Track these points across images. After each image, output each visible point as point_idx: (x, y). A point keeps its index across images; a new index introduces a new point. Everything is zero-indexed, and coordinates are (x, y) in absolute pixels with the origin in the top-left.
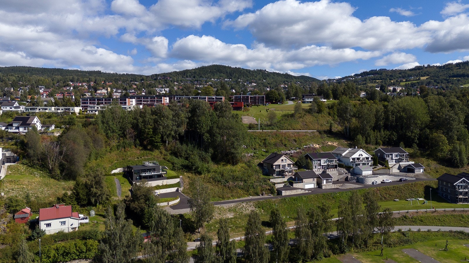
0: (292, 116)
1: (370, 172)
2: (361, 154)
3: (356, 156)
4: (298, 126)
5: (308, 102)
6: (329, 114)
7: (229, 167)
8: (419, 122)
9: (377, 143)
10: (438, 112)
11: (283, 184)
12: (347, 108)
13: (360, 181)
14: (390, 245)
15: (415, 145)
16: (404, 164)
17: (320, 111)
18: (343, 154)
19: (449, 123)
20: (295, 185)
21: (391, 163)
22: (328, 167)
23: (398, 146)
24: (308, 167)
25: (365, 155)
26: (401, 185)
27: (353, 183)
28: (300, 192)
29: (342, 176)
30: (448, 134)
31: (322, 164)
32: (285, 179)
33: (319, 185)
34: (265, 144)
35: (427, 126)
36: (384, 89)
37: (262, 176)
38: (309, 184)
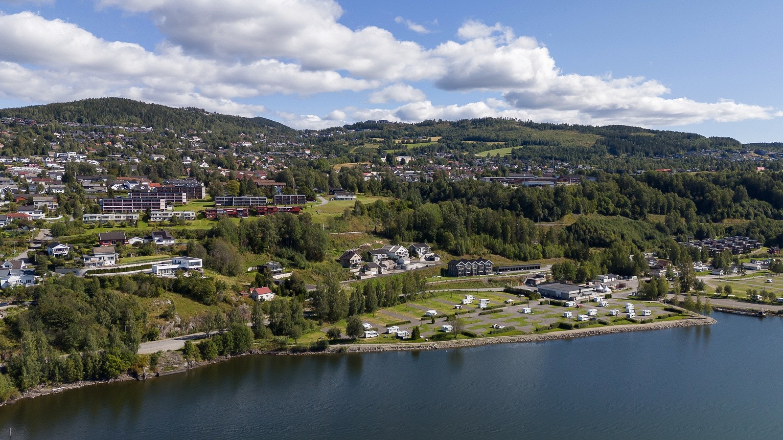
0: (342, 218)
1: (409, 262)
2: (402, 250)
3: (398, 251)
4: (350, 228)
5: (339, 199)
6: (369, 215)
7: (318, 263)
8: (436, 224)
9: (410, 241)
10: (449, 216)
11: (359, 273)
12: (388, 214)
13: (403, 268)
14: (426, 298)
15: (434, 241)
16: (428, 255)
17: (362, 214)
18: (390, 251)
19: (455, 225)
20: (366, 273)
21: (420, 255)
22: (382, 260)
23: (424, 242)
24: (371, 260)
25: (404, 250)
26: (428, 269)
27: (399, 269)
28: (370, 277)
29: (391, 266)
30: (454, 232)
31: (378, 258)
32: (358, 270)
33: (380, 272)
34: (333, 244)
35: (442, 227)
36: (392, 160)
37: (343, 269)
38: (373, 272)
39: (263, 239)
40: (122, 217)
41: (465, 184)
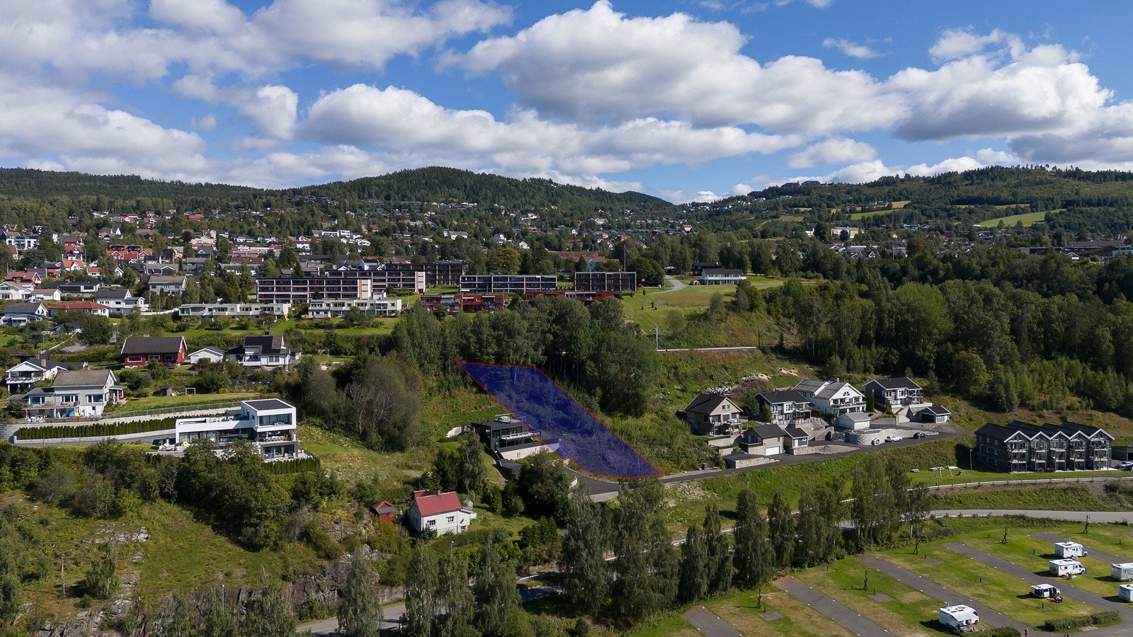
0: (705, 317)
1: (866, 424)
2: (847, 392)
3: (838, 395)
4: (722, 338)
5: (711, 282)
6: (769, 312)
7: (631, 421)
8: (935, 331)
9: (866, 371)
10: (966, 313)
11: (731, 449)
12: (811, 306)
13: (851, 439)
14: (923, 539)
15: (932, 374)
16: (916, 407)
17: (752, 308)
18: (816, 393)
19: (985, 334)
20: (752, 451)
21: (896, 406)
22: (796, 416)
23: (903, 375)
24: (765, 417)
25: (853, 394)
26: (919, 444)
27: (840, 444)
28: (762, 461)
29: (819, 433)
30: (984, 353)
31: (785, 412)
32: (731, 441)
34: (676, 375)
35: (952, 339)
36: (824, 233)
37: (692, 437)
38: (772, 448)
39: (499, 358)
40: (253, 309)
41: (980, 257)
